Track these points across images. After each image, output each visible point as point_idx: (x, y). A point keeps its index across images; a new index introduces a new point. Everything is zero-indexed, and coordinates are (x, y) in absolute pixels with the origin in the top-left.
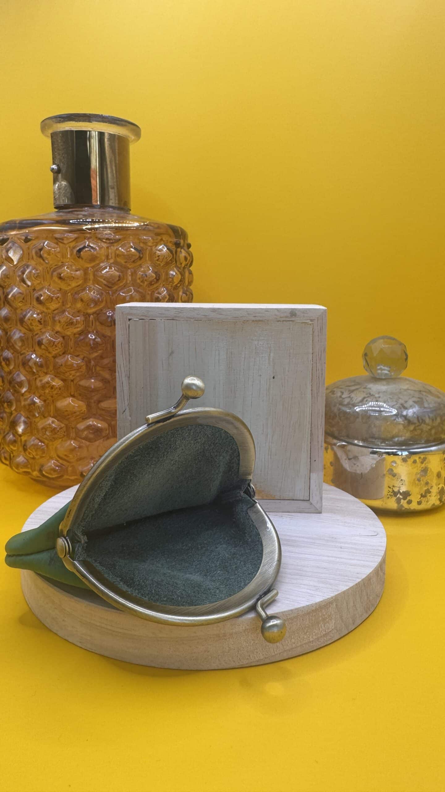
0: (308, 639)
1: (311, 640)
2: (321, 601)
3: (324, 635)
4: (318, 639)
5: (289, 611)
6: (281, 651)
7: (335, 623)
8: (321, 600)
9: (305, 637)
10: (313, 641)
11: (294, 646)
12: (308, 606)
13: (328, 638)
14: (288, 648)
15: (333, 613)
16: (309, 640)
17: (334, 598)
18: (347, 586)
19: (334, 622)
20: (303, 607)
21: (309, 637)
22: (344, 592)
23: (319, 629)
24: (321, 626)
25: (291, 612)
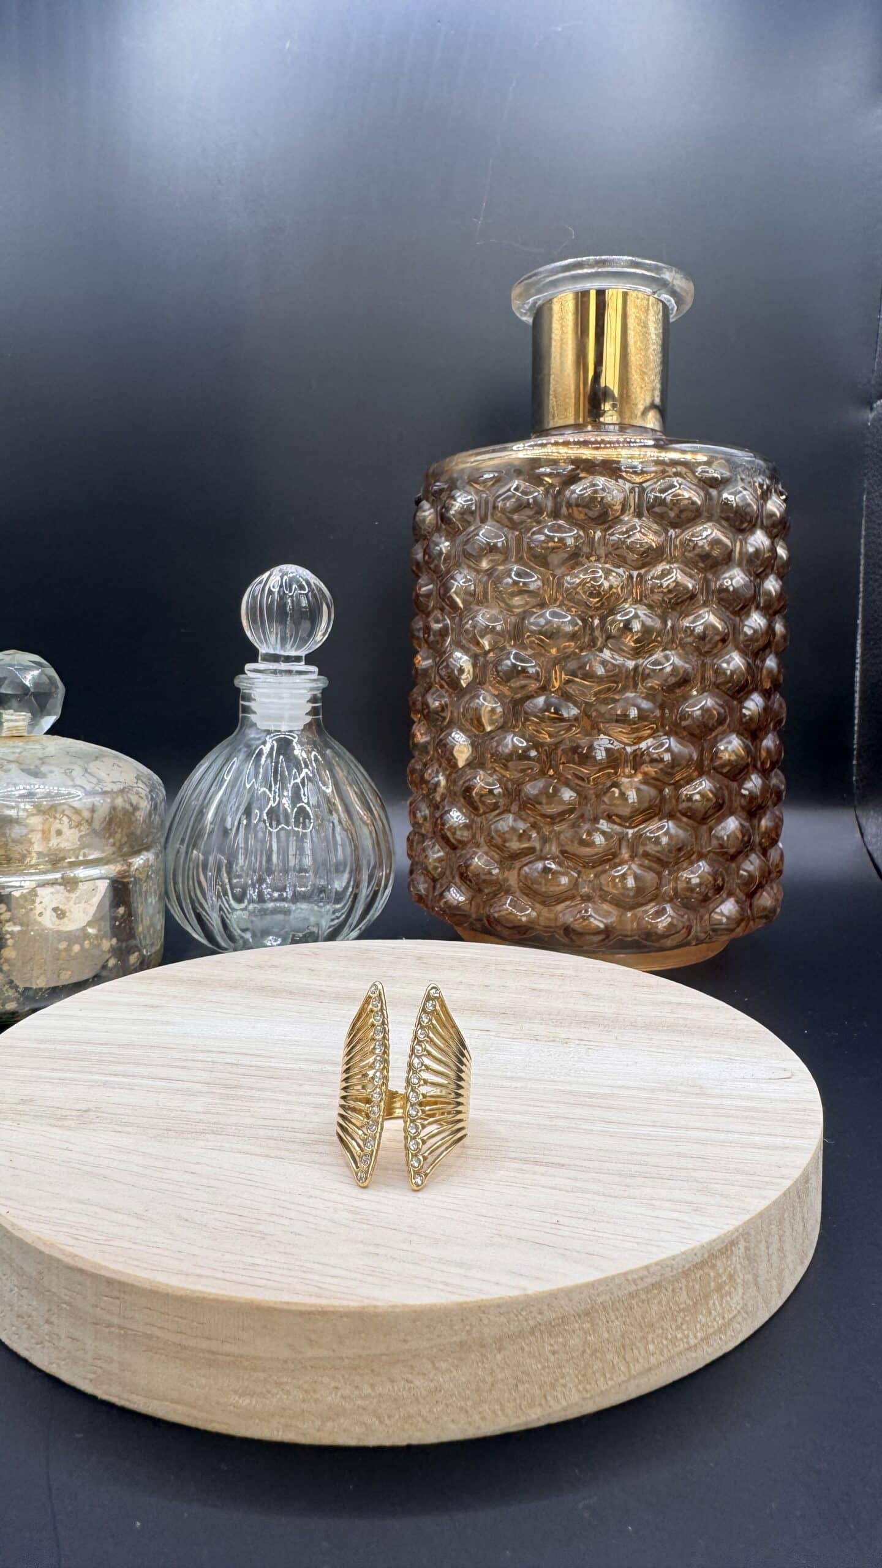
0: (685, 1340)
1: (692, 1342)
2: (714, 1241)
3: (720, 1329)
4: (706, 1338)
5: (642, 1268)
6: (623, 1378)
7: (743, 1294)
8: (715, 1236)
9: (679, 1336)
10: (695, 1345)
11: (653, 1360)
12: (683, 1253)
13: (729, 1334)
14: (638, 1367)
15: (739, 1266)
16: (688, 1343)
17: (741, 1230)
18: (765, 1198)
19: (740, 1291)
20: (674, 1258)
21: (687, 1337)
22: (761, 1215)
23: (710, 1313)
24: (714, 1304)
25: (646, 1273)
